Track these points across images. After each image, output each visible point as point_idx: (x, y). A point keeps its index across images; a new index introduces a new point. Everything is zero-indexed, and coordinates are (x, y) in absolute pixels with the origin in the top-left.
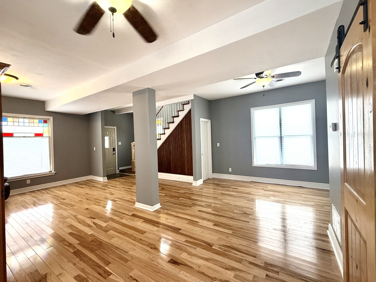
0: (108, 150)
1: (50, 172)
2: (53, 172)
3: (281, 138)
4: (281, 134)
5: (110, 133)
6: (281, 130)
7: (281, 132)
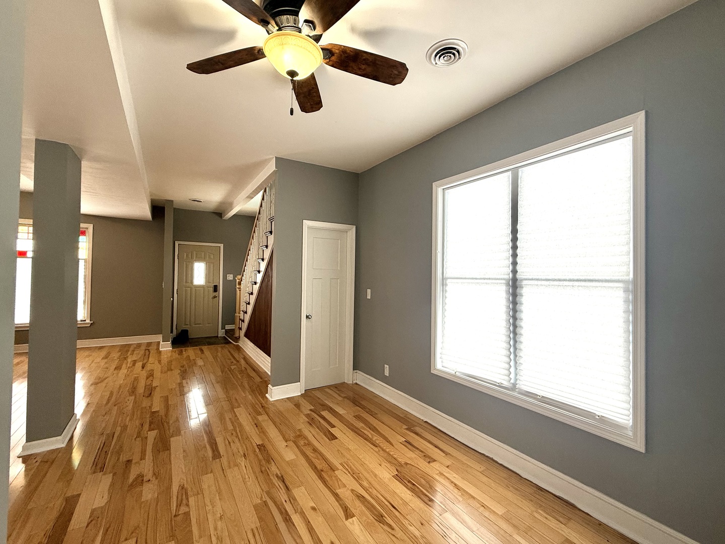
0: (202, 288)
1: (84, 321)
2: (88, 321)
3: (514, 286)
4: (514, 272)
5: (209, 256)
6: (515, 255)
7: (515, 263)
